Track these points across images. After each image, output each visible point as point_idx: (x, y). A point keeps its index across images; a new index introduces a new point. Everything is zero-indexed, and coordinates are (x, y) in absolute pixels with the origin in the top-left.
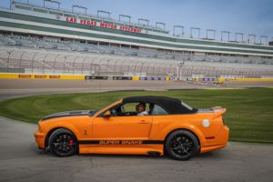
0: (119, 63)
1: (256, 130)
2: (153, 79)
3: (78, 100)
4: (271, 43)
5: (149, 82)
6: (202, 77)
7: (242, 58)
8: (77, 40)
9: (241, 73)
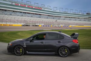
0: (34, 20)
1: (82, 44)
2: (46, 26)
3: (19, 34)
4: (87, 14)
5: (45, 27)
6: (63, 25)
7: (77, 19)
8: (19, 12)
9: (77, 24)
